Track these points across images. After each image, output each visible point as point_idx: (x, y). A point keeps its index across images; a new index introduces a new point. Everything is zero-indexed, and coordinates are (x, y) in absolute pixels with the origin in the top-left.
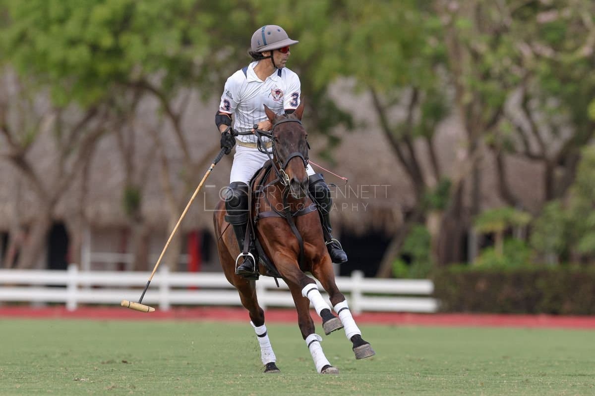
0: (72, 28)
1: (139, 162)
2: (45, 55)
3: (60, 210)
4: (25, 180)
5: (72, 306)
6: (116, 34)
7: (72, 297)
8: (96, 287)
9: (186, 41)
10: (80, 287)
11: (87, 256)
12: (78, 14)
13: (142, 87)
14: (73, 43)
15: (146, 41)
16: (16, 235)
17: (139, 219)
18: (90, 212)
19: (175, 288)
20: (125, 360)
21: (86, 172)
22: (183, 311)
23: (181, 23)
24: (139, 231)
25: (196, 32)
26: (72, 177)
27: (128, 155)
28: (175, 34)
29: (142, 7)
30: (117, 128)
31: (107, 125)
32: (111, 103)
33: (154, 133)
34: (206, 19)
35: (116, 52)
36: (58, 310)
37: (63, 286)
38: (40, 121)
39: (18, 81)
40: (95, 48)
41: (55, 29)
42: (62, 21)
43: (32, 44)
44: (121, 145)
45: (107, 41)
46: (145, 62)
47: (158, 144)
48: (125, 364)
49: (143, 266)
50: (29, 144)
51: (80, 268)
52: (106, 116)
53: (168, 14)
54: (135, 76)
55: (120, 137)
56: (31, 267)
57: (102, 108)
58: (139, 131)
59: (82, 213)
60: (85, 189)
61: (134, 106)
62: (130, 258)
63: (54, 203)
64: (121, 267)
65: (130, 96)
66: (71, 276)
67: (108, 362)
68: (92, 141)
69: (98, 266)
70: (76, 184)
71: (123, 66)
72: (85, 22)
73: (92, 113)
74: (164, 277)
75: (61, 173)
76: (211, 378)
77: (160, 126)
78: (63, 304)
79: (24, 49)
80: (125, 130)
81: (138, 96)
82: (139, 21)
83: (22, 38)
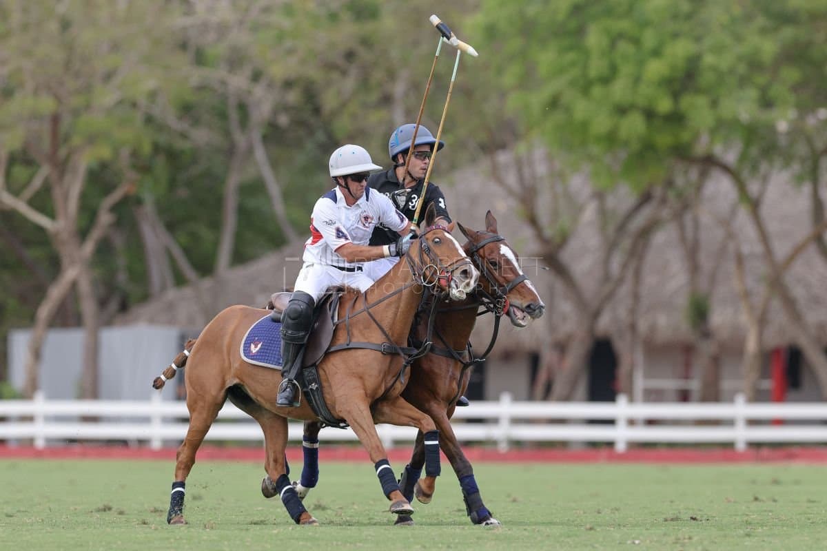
0: (620, 90)
1: (705, 261)
2: (584, 126)
3: (605, 324)
4: (559, 286)
5: (621, 447)
6: (676, 96)
7: (621, 435)
8: (651, 422)
9: (767, 103)
10: (632, 422)
11: (640, 383)
12: (626, 70)
13: (709, 162)
14: (622, 110)
15: (714, 104)
16: (548, 357)
17: (706, 334)
18: (643, 326)
19: (753, 422)
20: (694, 516)
21: (638, 274)
22: (765, 452)
23: (761, 79)
24: (707, 349)
25: (779, 90)
26: (621, 280)
27: (692, 252)
28: (752, 93)
29: (709, 59)
30: (678, 216)
31: (665, 213)
32: (670, 184)
33: (726, 222)
34: (791, 74)
35: (676, 119)
36: (604, 452)
37: (610, 422)
38: (578, 210)
39: (550, 158)
40: (650, 114)
41: (597, 91)
42: (606, 80)
43: (568, 110)
44: (683, 239)
45: (664, 105)
46: (714, 131)
47: (731, 236)
48: (695, 521)
49: (712, 394)
50: (564, 239)
51: (631, 400)
52: (664, 201)
53: (742, 69)
54: (700, 149)
55: (682, 228)
56: (567, 398)
57: (658, 192)
58: (705, 218)
59: (633, 327)
60: (636, 297)
61: (699, 188)
62: (695, 385)
63: (596, 315)
64: (684, 397)
65: (694, 174)
66: (620, 409)
67: (672, 520)
68: (646, 233)
69: (654, 396)
70: (625, 290)
71: (685, 136)
72: (637, 80)
73: (646, 198)
74: (741, 409)
75: (607, 277)
76: (807, 538)
77: (733, 212)
78: (610, 444)
79: (558, 117)
80: (688, 218)
81: (704, 175)
82: (707, 78)
83: (554, 103)
